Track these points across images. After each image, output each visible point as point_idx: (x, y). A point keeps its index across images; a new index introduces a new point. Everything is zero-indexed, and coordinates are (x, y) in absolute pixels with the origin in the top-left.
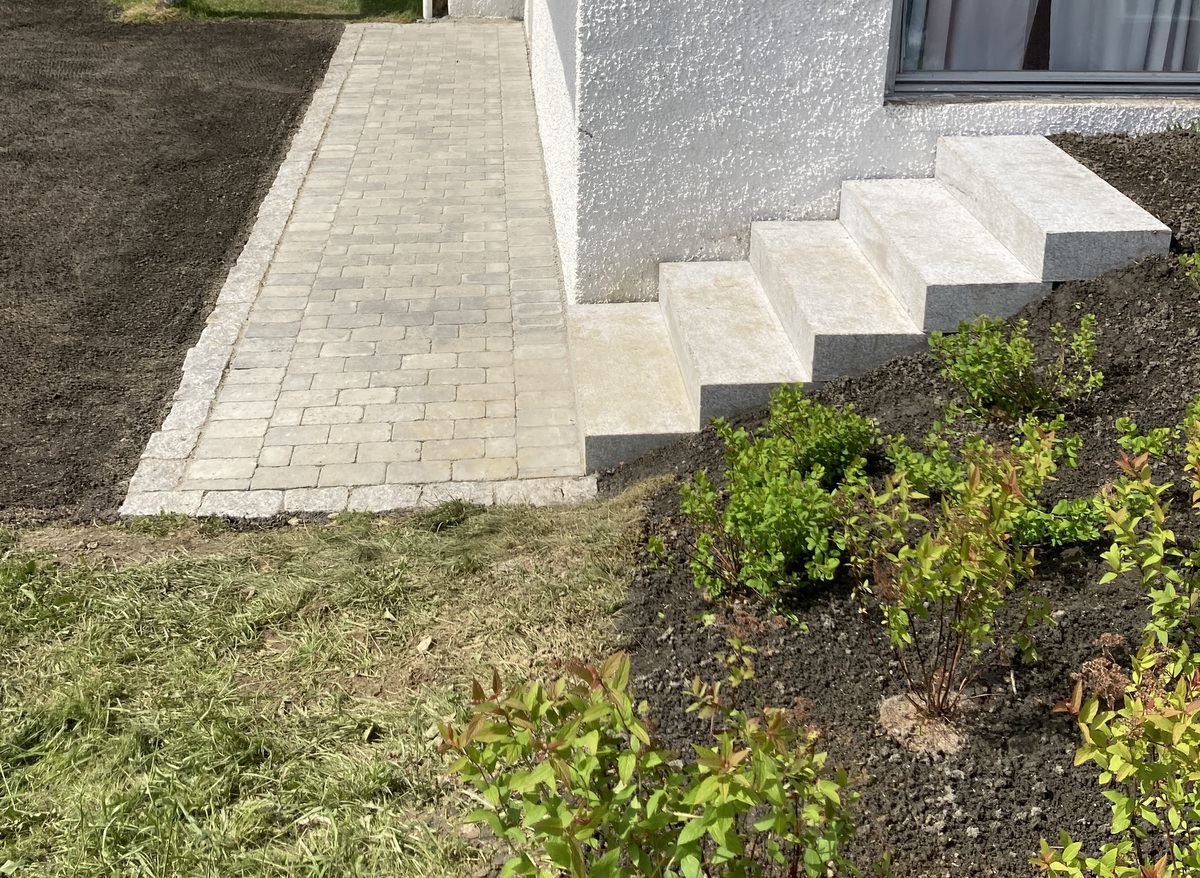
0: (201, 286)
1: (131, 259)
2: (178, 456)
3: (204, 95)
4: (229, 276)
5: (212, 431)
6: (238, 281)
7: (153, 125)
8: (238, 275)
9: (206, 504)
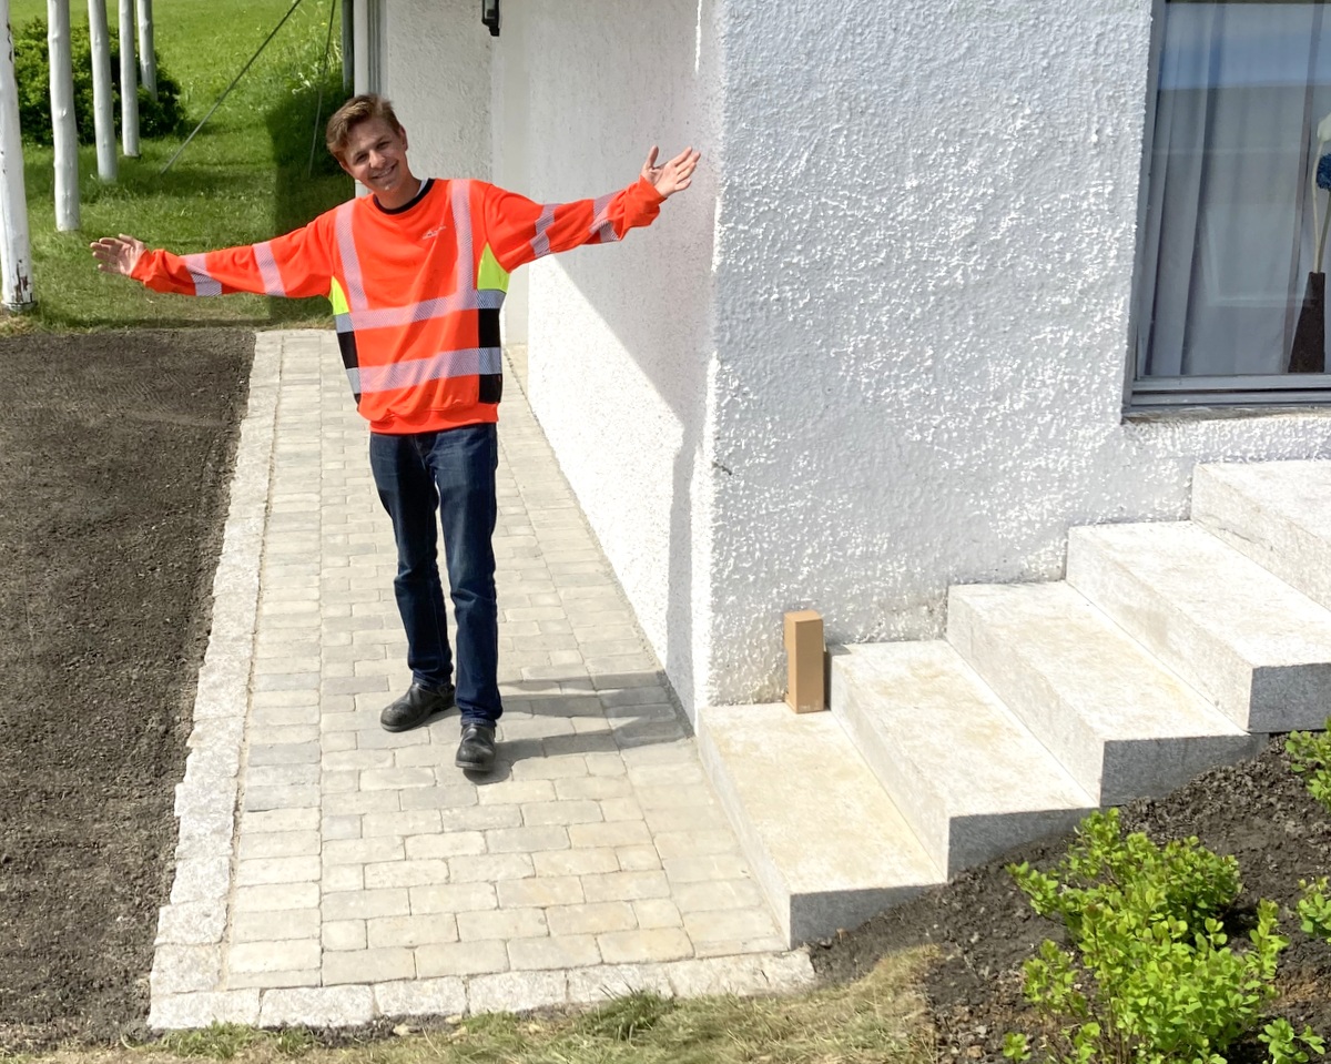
0: (163, 695)
1: (53, 660)
2: (207, 940)
3: (91, 431)
4: (201, 679)
5: (241, 902)
6: (215, 686)
7: (34, 474)
8: (214, 678)
9: (267, 1009)
